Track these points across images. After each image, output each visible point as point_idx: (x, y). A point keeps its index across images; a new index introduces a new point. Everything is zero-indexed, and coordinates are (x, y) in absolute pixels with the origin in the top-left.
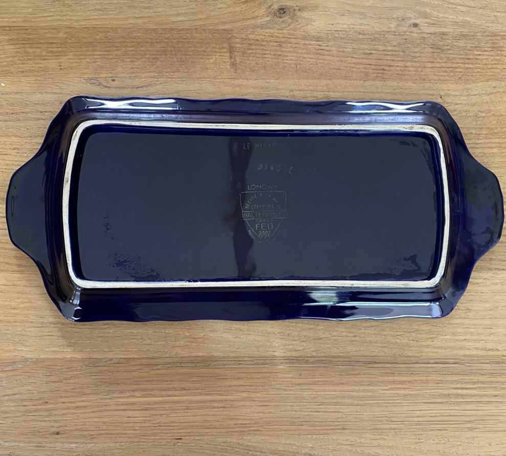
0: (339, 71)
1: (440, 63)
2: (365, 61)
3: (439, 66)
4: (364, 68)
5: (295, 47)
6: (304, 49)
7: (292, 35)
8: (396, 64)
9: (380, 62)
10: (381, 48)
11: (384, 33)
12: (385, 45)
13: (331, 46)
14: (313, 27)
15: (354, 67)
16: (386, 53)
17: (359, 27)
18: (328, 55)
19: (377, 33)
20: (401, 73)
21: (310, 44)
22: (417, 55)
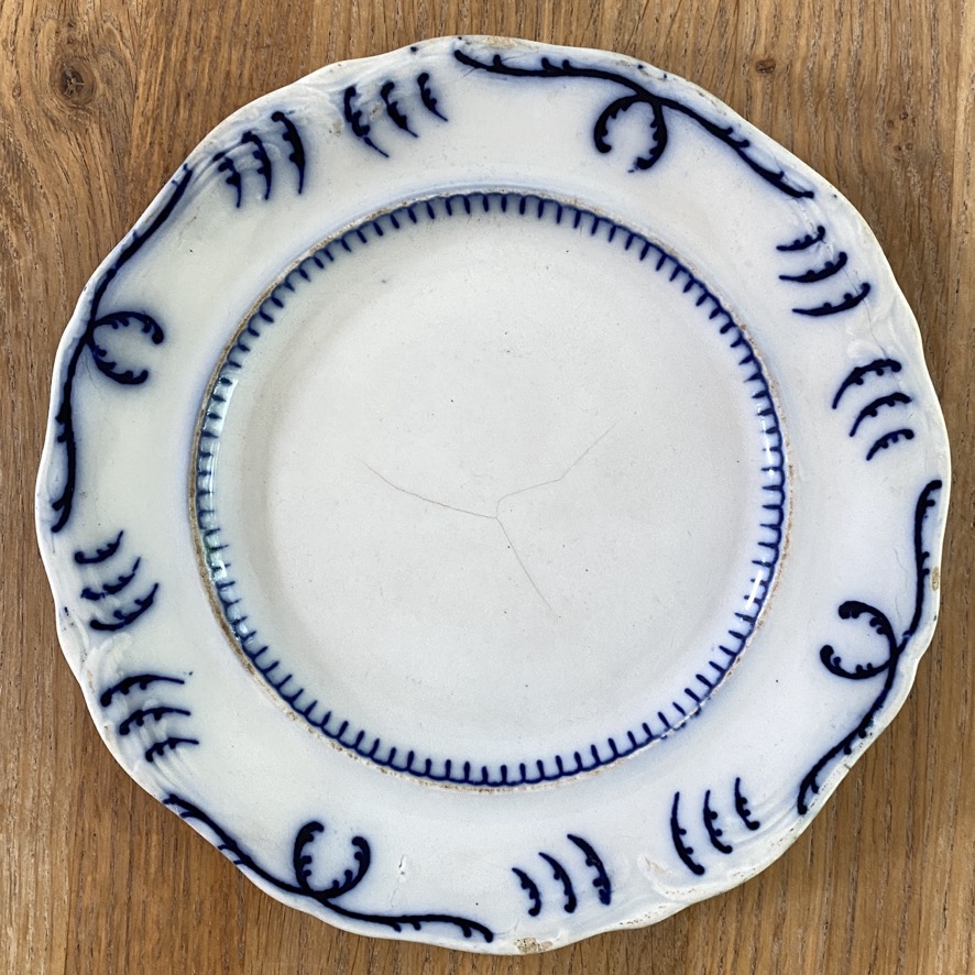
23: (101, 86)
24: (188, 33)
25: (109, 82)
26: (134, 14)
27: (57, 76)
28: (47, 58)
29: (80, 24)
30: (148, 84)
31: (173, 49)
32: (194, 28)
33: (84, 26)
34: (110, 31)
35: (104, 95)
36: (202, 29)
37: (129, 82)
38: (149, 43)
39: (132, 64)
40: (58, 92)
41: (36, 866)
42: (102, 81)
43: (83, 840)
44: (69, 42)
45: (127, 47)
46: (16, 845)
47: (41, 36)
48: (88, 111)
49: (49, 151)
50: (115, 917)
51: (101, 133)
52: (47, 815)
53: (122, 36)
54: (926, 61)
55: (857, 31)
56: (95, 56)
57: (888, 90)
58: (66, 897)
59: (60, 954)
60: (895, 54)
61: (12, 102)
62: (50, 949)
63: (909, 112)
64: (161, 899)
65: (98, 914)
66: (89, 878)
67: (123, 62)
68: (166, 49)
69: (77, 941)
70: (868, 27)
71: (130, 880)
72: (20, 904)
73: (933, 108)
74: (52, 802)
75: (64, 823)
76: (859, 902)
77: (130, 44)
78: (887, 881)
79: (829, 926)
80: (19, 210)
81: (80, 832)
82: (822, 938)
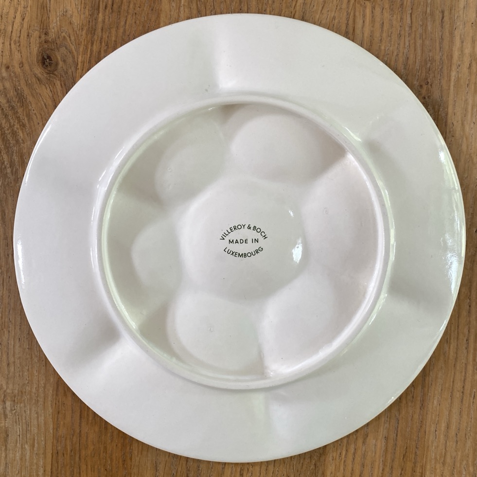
23: (61, 63)
24: (101, 39)
25: (64, 61)
26: (75, 29)
27: (40, 58)
28: (35, 49)
29: (50, 34)
30: (83, 62)
31: (95, 46)
32: (104, 36)
33: (52, 35)
34: (64, 37)
35: (62, 67)
36: (108, 37)
37: (74, 61)
38: (83, 43)
39: (75, 53)
40: (41, 65)
41: (38, 418)
42: (61, 60)
43: (59, 406)
44: (45, 42)
45: (73, 45)
46: (29, 409)
47: (32, 39)
48: (55, 74)
49: (37, 94)
50: (74, 439)
51: (61, 85)
52: (42, 395)
53: (70, 39)
54: (437, 58)
55: (407, 44)
56: (58, 49)
57: (420, 71)
58: (51, 431)
59: (49, 455)
60: (423, 54)
61: (19, 70)
62: (45, 453)
63: (429, 81)
64: (95, 431)
65: (66, 438)
66: (62, 423)
67: (71, 52)
68: (91, 46)
69: (57, 450)
70: (412, 42)
71: (80, 423)
72: (31, 434)
73: (440, 80)
74: (44, 389)
75: (50, 398)
76: (399, 429)
77: (74, 43)
78: (412, 419)
79: (386, 438)
80: (23, 121)
81: (57, 403)
82: (384, 444)
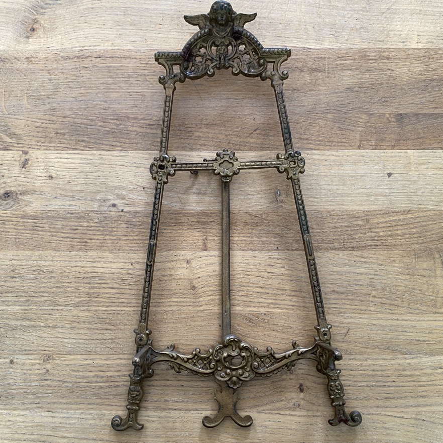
0: (49, 244)
1: (132, 236)
2: (71, 235)
3: (132, 238)
4: (71, 241)
5: (16, 225)
6: (22, 226)
7: (13, 215)
8: (96, 238)
9: (84, 236)
10: (85, 224)
11: (88, 212)
12: (88, 222)
13: (44, 223)
14: (31, 208)
15: (62, 241)
16: (88, 228)
17: (68, 207)
18: (42, 231)
19: (82, 212)
20: (100, 245)
21: (28, 222)
22: (115, 229)
